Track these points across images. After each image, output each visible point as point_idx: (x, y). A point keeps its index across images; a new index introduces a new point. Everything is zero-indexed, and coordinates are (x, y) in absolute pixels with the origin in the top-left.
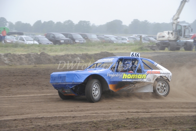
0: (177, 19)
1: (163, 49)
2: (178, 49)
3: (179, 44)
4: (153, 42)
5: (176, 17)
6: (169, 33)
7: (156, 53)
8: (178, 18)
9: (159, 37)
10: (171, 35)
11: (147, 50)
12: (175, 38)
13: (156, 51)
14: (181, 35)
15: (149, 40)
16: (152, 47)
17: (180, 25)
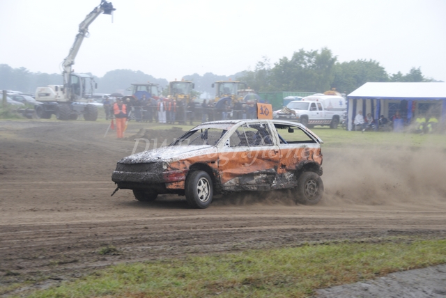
0: (70, 65)
1: (47, 116)
2: (74, 117)
3: (74, 109)
4: (30, 104)
5: (70, 61)
6: (56, 89)
7: (33, 123)
8: (72, 63)
9: (40, 95)
10: (60, 93)
11: (18, 118)
12: (67, 97)
13: (34, 120)
14: (78, 94)
15: (24, 101)
16: (27, 111)
17: (77, 76)
